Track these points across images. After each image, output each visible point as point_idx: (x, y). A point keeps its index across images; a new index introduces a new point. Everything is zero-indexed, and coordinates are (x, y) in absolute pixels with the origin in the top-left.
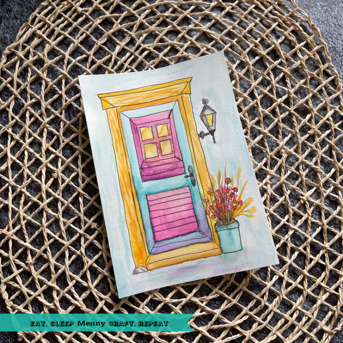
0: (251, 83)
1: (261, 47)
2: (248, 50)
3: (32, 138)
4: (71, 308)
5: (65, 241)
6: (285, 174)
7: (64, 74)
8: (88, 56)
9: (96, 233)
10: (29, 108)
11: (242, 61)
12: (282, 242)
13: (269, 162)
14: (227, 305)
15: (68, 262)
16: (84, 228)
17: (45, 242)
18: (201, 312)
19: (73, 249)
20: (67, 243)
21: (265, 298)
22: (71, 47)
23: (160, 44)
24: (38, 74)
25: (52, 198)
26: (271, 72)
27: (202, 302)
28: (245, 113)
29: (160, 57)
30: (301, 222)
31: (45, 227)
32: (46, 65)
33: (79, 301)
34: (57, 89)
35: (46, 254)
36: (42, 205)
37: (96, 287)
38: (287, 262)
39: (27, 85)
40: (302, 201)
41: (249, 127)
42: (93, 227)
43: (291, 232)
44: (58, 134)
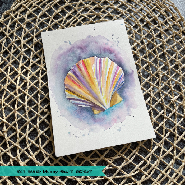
0: (142, 36)
1: (147, 17)
2: (140, 19)
3: (14, 59)
4: (27, 161)
5: (28, 119)
6: (161, 86)
7: (36, 27)
8: (50, 18)
9: (47, 115)
10: (14, 43)
11: (136, 25)
12: (160, 125)
13: (152, 79)
14: (125, 163)
15: (28, 132)
16: (39, 112)
17: (15, 119)
18: (109, 167)
19: (32, 124)
20: (28, 120)
21: (150, 160)
22: (41, 13)
23: (91, 14)
24: (21, 26)
25: (22, 93)
26: (153, 30)
27: (110, 161)
28: (138, 51)
29: (90, 20)
30: (171, 114)
31: (16, 110)
32: (26, 21)
33: (33, 156)
34: (31, 34)
35: (15, 126)
36: (15, 97)
37: (44, 148)
38: (163, 138)
39: (14, 31)
40: (171, 102)
41: (140, 59)
42: (45, 111)
43: (165, 120)
44: (29, 58)
